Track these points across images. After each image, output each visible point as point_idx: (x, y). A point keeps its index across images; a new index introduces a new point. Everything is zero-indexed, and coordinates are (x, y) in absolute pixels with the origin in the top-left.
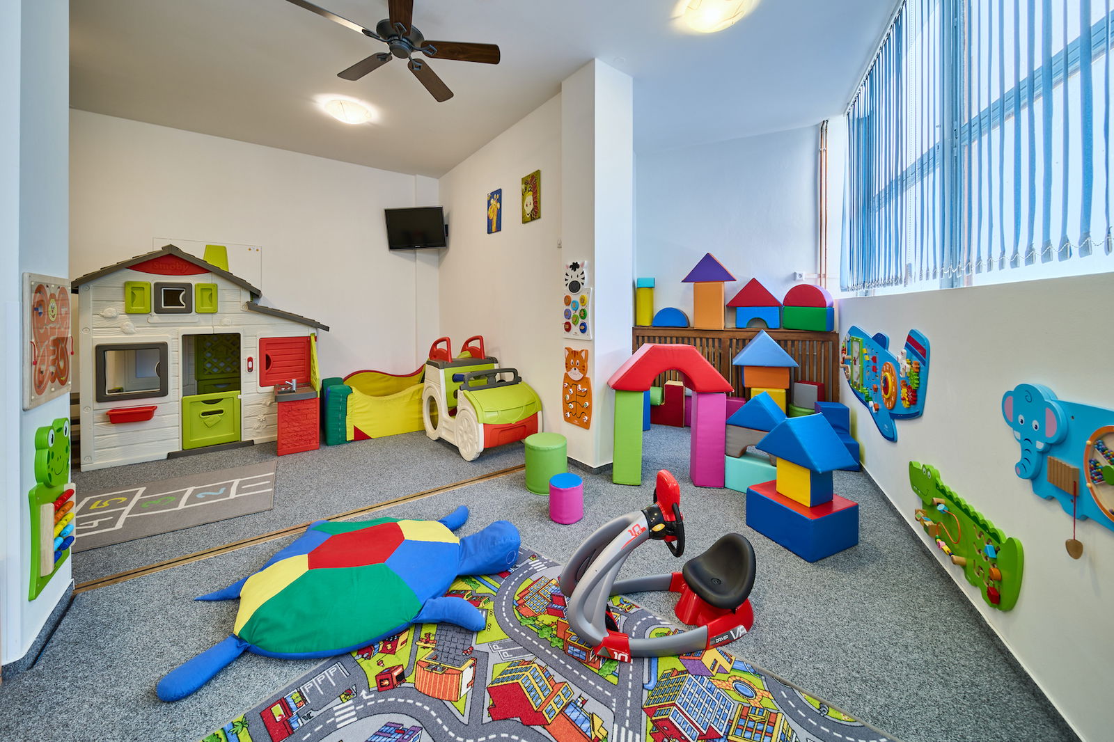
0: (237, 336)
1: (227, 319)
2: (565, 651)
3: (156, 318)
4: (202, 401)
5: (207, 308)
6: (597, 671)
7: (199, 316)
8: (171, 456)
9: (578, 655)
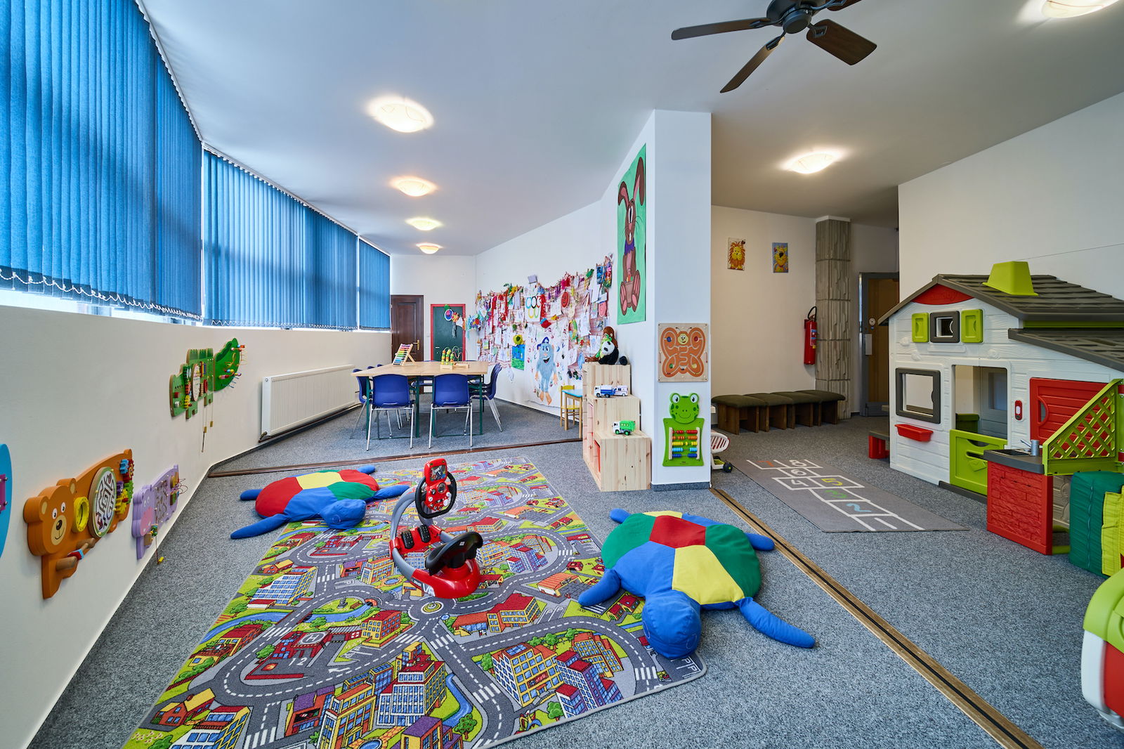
0: (1003, 372)
1: (993, 350)
2: (524, 643)
3: (932, 346)
4: (969, 440)
5: (972, 337)
6: (491, 653)
7: (967, 346)
8: (942, 484)
9: (514, 649)
